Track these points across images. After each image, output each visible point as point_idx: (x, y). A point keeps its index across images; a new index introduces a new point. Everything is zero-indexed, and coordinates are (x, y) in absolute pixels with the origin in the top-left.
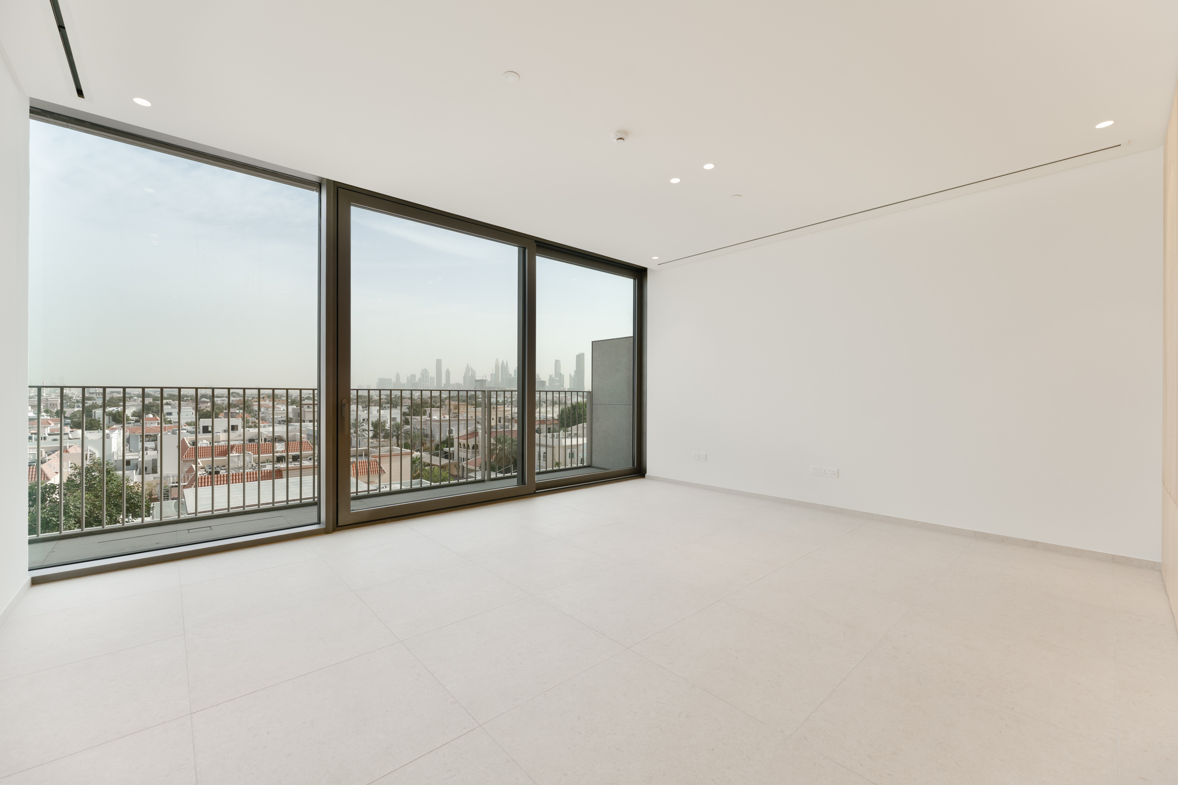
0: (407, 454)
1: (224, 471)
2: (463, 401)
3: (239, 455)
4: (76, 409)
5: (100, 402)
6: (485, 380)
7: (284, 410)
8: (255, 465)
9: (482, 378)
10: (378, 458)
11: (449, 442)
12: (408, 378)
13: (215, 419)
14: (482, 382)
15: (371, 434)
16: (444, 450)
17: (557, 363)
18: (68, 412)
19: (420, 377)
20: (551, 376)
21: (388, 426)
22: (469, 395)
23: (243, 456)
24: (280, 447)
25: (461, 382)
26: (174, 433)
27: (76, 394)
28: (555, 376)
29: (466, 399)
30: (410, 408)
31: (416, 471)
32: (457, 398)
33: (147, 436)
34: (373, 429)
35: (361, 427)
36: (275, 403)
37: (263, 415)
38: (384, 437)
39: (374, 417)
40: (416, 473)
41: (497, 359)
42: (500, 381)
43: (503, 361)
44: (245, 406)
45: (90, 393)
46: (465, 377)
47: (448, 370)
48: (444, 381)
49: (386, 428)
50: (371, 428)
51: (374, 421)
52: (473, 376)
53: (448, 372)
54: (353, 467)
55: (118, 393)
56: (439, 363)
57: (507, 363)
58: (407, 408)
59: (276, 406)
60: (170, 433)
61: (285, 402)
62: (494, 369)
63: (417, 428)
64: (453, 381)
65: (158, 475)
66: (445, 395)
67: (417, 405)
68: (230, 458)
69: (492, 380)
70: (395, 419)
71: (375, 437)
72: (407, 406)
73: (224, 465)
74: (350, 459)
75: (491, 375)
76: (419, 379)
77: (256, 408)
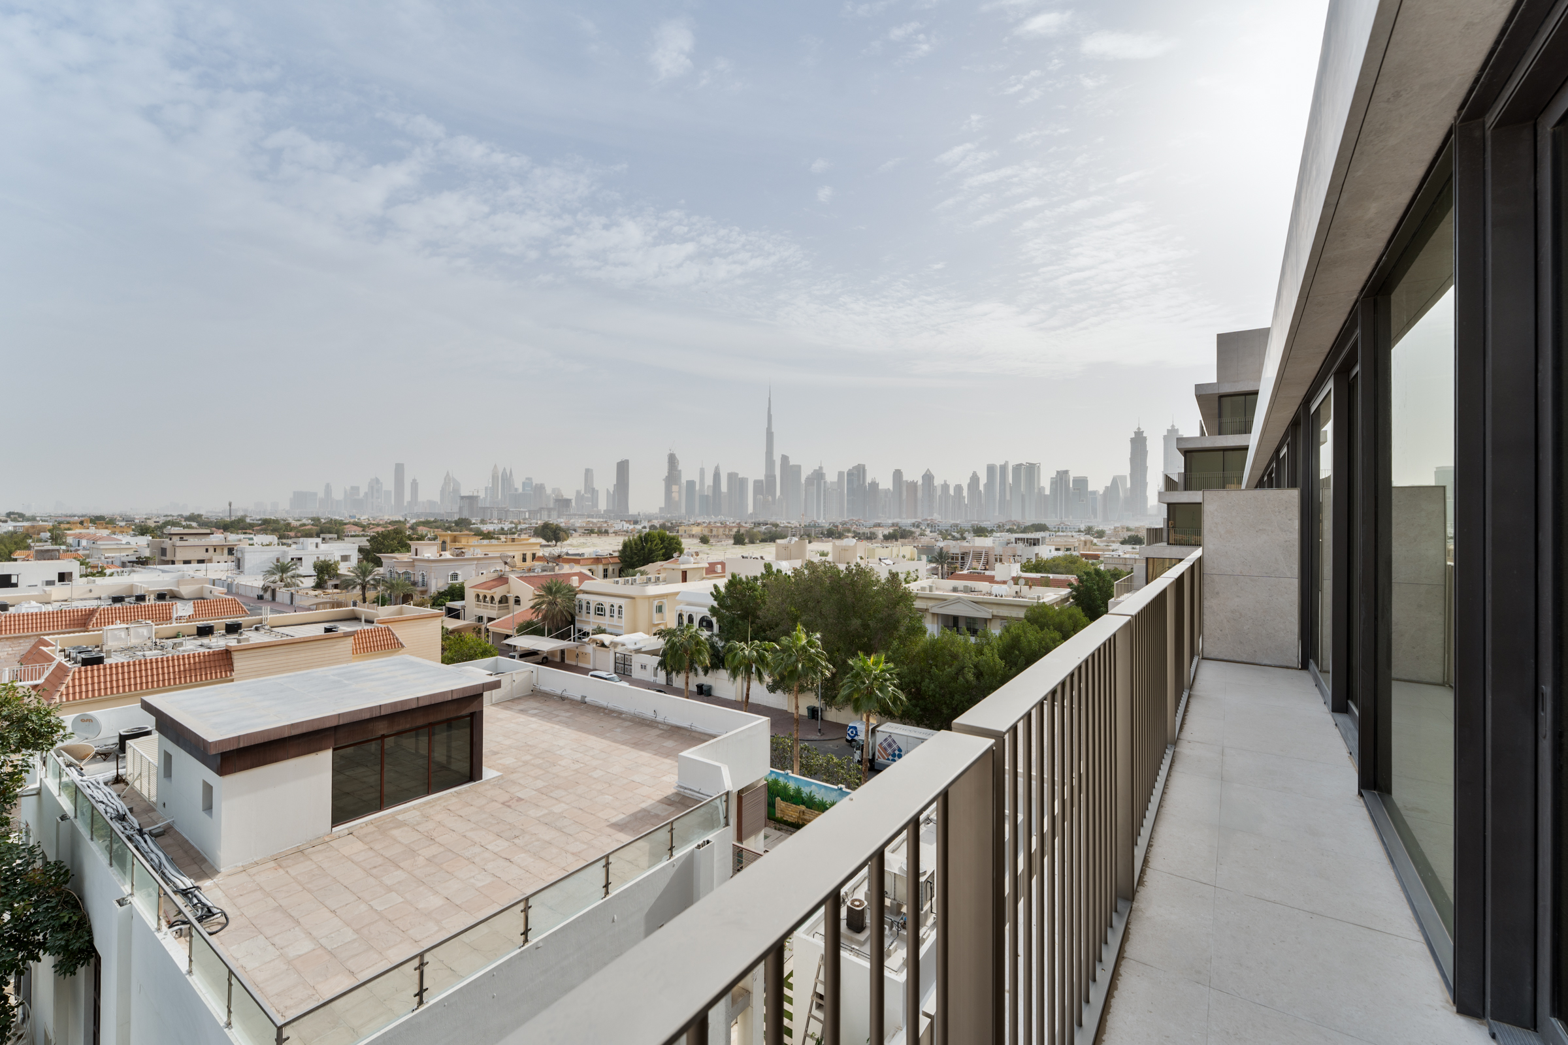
0: (433, 616)
3: (127, 626)
6: (477, 497)
9: (471, 494)
11: (457, 593)
12: (345, 492)
14: (472, 499)
15: (311, 582)
16: (447, 605)
17: (588, 473)
19: (367, 490)
20: (578, 492)
21: (341, 569)
25: (437, 498)
28: (585, 493)
34: (317, 574)
38: (339, 587)
41: (495, 466)
42: (500, 497)
43: (505, 469)
46: (443, 492)
47: (414, 480)
49: (338, 572)
52: (456, 490)
53: (415, 484)
54: (354, 639)
56: (399, 469)
57: (511, 471)
58: (368, 540)
62: (491, 480)
63: (397, 573)
64: (423, 497)
69: (486, 497)
71: (320, 586)
75: (486, 488)
76: (366, 494)
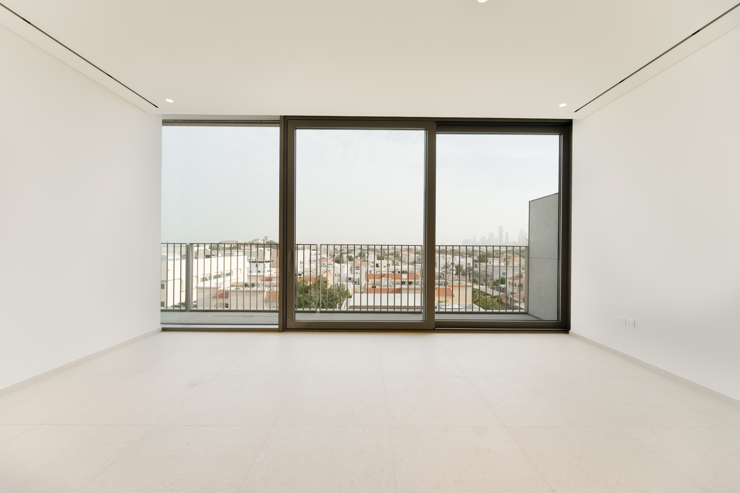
0: (470, 286)
1: (379, 287)
2: (517, 254)
3: (385, 279)
4: (339, 254)
5: (346, 251)
7: (413, 257)
8: (392, 285)
10: (452, 287)
11: (503, 281)
12: (481, 238)
13: (382, 261)
15: (455, 272)
16: (498, 286)
18: (336, 255)
21: (464, 268)
22: (521, 249)
23: (387, 280)
24: (405, 276)
25: (517, 241)
26: (366, 267)
27: (338, 248)
29: (519, 252)
30: (479, 257)
31: (476, 298)
32: (512, 252)
33: (356, 267)
34: (456, 269)
35: (450, 268)
36: (409, 253)
37: (404, 259)
38: (463, 275)
39: (456, 263)
40: (476, 299)
44: (395, 254)
45: (343, 247)
46: (519, 238)
47: (507, 233)
48: (504, 240)
49: (463, 269)
50: (454, 269)
51: (457, 265)
53: (507, 235)
54: (437, 291)
55: (352, 247)
56: (501, 228)
58: (477, 257)
59: (410, 254)
60: (364, 267)
61: (414, 253)
63: (481, 270)
64: (510, 240)
65: (360, 285)
66: (503, 249)
67: (483, 256)
68: (382, 280)
70: (469, 264)
71: (457, 274)
72: (477, 256)
73: (379, 283)
74: (435, 286)
76: (488, 239)
77: (400, 255)
